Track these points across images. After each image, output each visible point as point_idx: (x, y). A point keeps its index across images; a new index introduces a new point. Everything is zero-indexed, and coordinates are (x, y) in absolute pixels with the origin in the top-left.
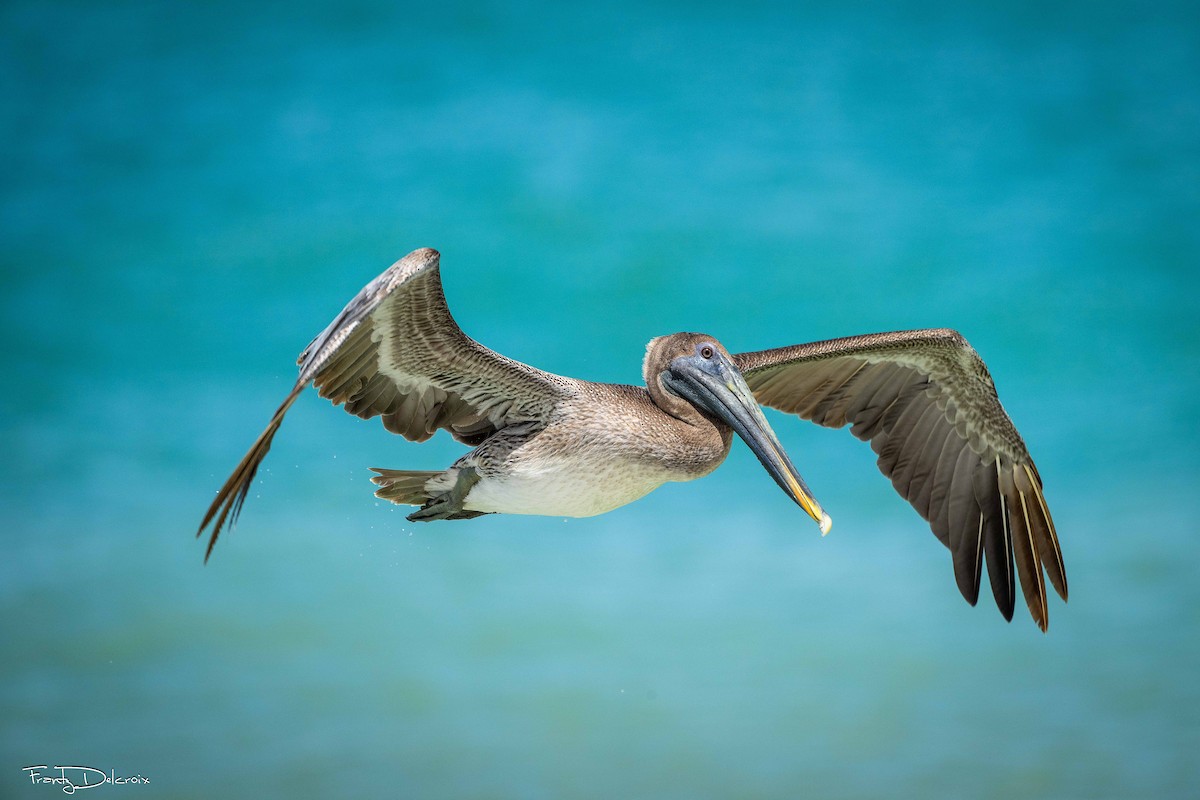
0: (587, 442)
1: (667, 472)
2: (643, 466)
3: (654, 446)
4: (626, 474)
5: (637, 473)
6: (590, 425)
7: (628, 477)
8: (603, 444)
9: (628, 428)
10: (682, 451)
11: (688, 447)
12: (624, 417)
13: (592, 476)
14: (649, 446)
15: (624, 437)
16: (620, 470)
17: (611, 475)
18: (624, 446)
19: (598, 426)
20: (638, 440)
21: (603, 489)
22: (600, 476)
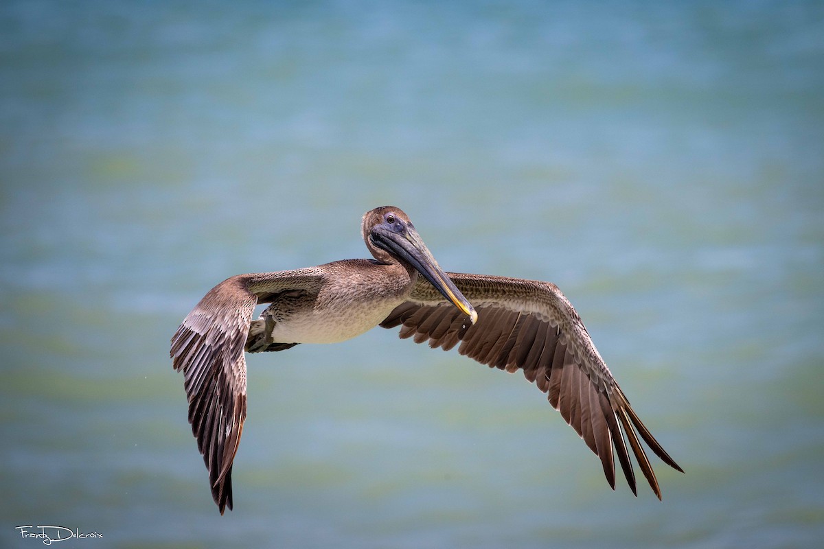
0: (333, 299)
1: (384, 300)
2: (369, 302)
3: (372, 286)
4: (359, 312)
5: (367, 308)
6: (333, 289)
7: (362, 312)
8: (342, 297)
9: (354, 282)
10: (388, 282)
11: (391, 278)
12: (351, 277)
13: (338, 318)
14: (369, 287)
15: (354, 288)
16: (355, 311)
17: (351, 315)
18: (356, 293)
19: (337, 287)
20: (362, 286)
21: (346, 325)
22: (343, 318)
